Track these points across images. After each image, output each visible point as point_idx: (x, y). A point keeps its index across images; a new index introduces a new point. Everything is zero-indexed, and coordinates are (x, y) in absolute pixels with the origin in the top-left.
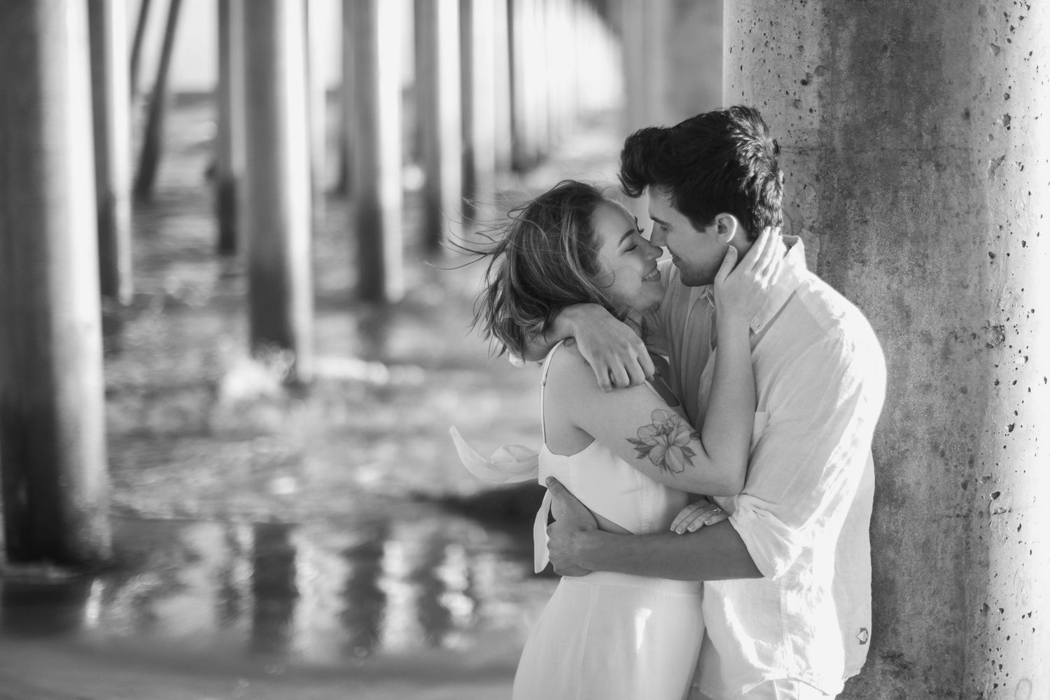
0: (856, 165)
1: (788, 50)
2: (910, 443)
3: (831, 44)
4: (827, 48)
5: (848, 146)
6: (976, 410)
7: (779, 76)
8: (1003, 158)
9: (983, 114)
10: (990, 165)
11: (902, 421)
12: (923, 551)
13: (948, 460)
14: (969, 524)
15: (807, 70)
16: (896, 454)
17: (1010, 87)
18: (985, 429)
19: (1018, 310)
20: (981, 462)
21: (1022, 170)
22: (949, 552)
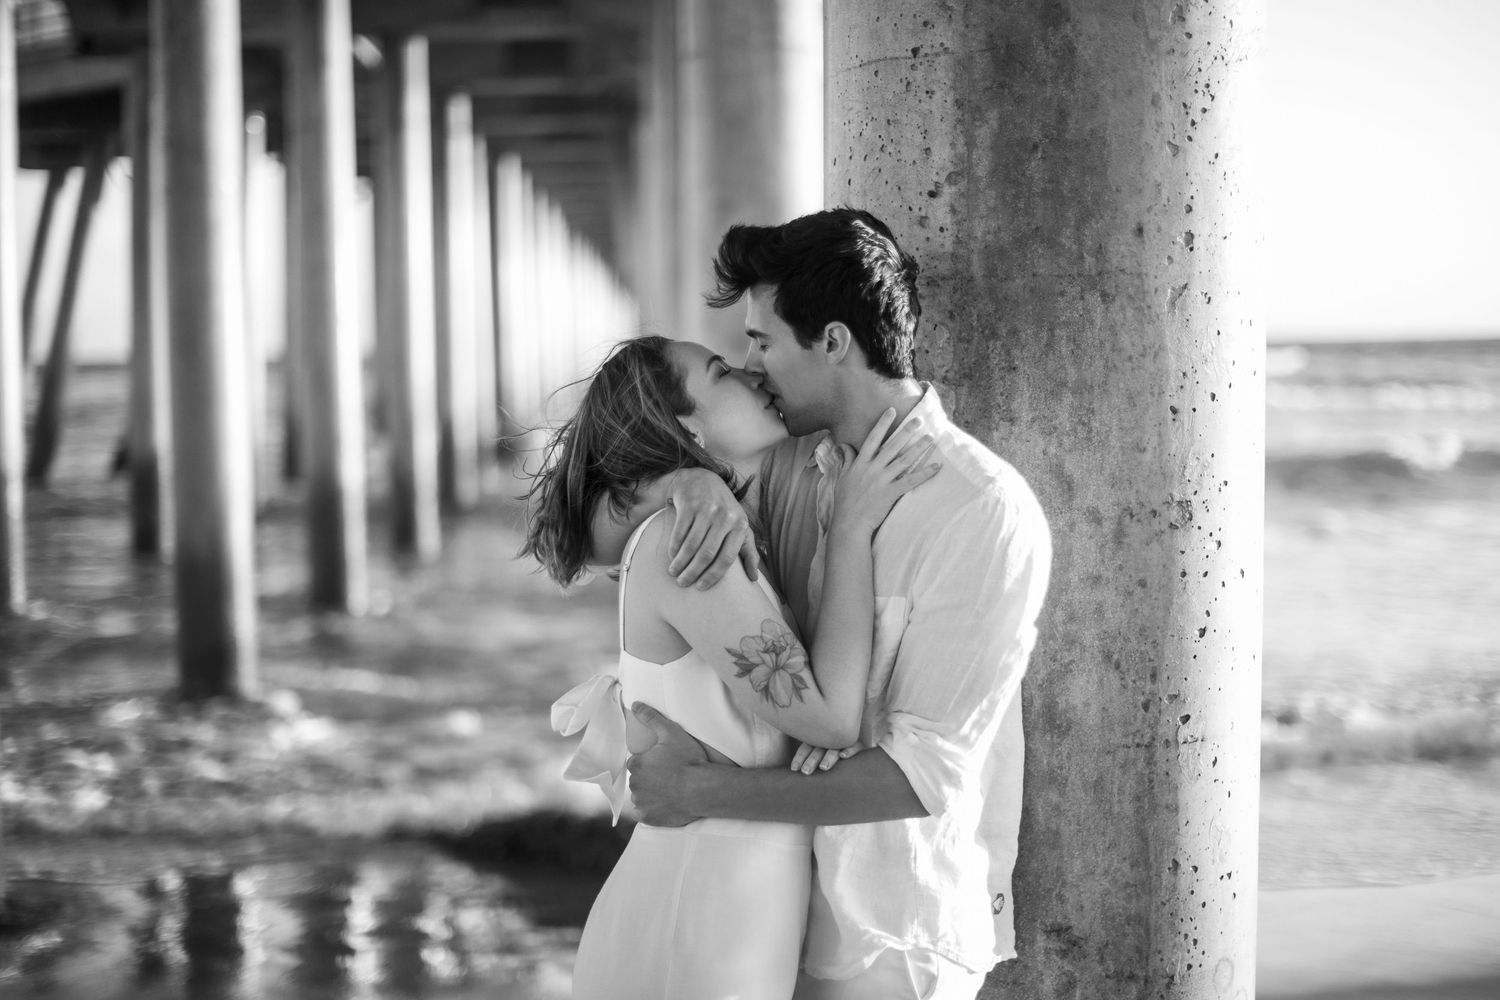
0: (1000, 296)
1: (910, 153)
2: (1076, 653)
3: (966, 144)
4: (961, 149)
5: (991, 272)
6: (1158, 608)
7: (899, 188)
8: (1185, 286)
9: (1159, 230)
10: (1169, 294)
11: (1065, 624)
12: (1094, 792)
13: (1124, 673)
14: (1152, 756)
15: (936, 179)
16: (1057, 666)
17: (1192, 198)
18: (1169, 634)
19: (1207, 481)
20: (1165, 676)
21: (1209, 302)
22: (1127, 792)
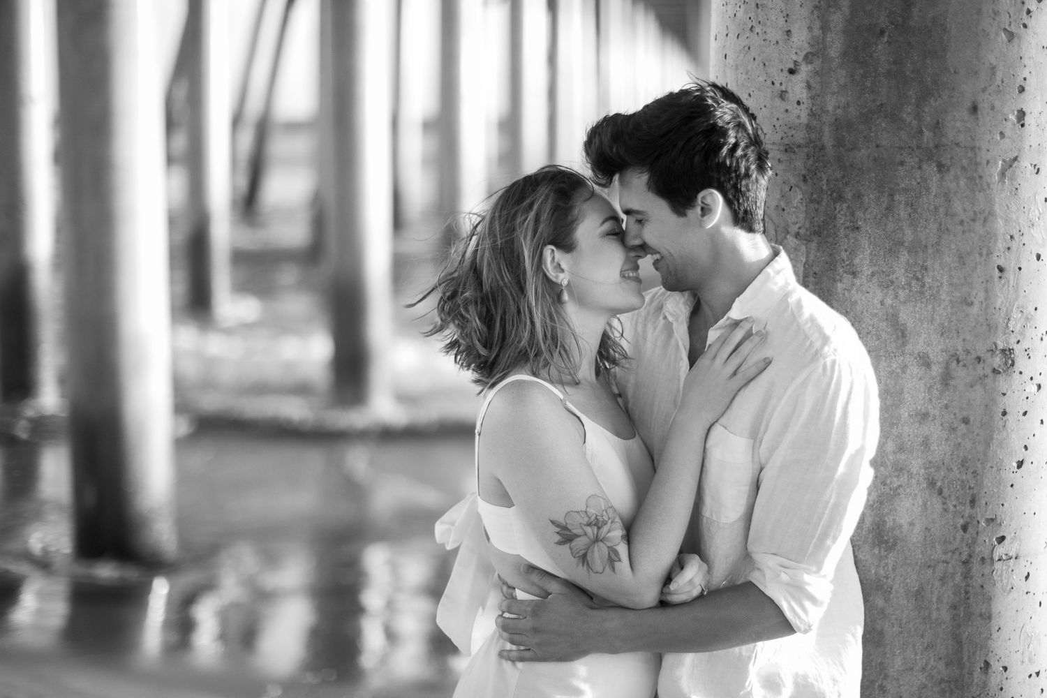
0: (847, 164)
1: (774, 35)
2: (904, 479)
3: (822, 28)
4: (817, 32)
5: (839, 142)
6: (979, 443)
7: (765, 65)
8: (1016, 159)
9: (993, 108)
10: (1000, 166)
11: (894, 453)
12: (916, 600)
13: (945, 499)
14: (970, 570)
15: (795, 58)
16: (887, 489)
17: (1025, 79)
18: (989, 465)
19: (1030, 332)
20: (984, 502)
21: (1037, 173)
22: (945, 602)
